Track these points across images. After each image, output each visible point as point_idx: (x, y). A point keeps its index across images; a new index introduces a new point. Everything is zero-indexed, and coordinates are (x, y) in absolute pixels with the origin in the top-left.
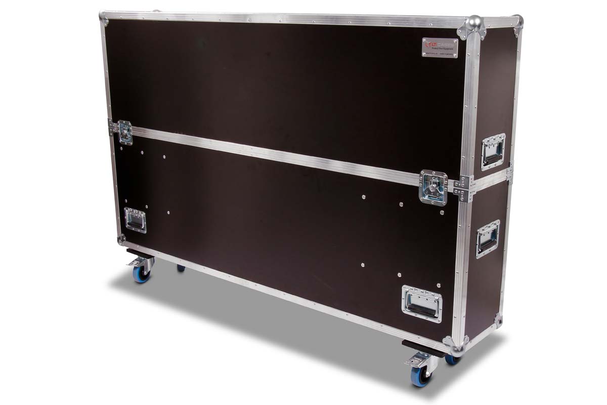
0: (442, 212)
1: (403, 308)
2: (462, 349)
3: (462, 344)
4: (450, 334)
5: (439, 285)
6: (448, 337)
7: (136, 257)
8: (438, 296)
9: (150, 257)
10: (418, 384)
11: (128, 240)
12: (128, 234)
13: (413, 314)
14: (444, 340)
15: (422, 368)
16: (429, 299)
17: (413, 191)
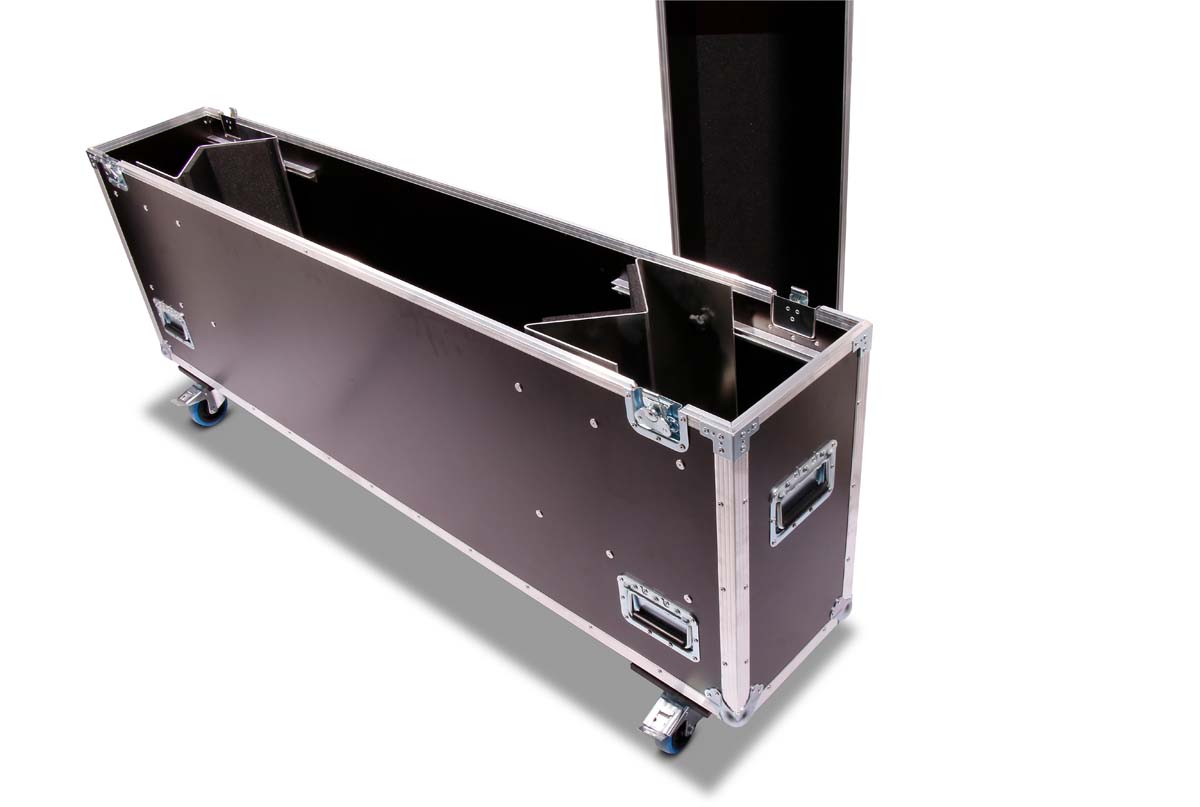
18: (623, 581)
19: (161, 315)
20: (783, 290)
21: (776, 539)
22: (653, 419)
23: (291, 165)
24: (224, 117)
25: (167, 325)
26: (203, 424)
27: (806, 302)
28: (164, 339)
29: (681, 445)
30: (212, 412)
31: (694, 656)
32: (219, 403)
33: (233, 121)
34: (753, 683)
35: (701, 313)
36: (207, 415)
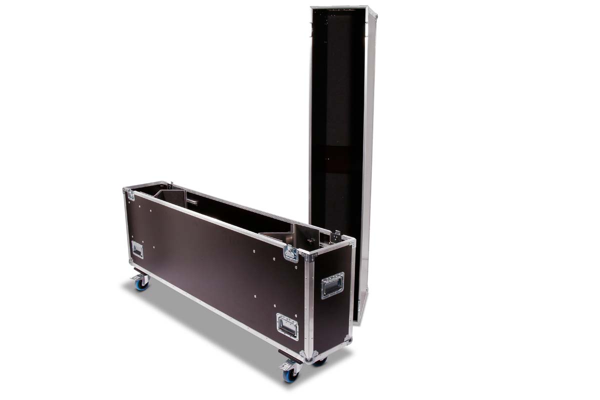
0: (296, 267)
1: (278, 328)
2: (311, 360)
3: (311, 357)
4: (303, 349)
5: (296, 316)
6: (302, 351)
7: (139, 273)
8: (296, 323)
9: (146, 275)
10: (288, 381)
11: (134, 262)
12: (134, 258)
13: (283, 333)
14: (300, 352)
15: (290, 371)
16: (292, 324)
17: (280, 251)
18: (278, 315)
19: (133, 247)
20: (333, 231)
21: (323, 298)
22: (290, 253)
23: (189, 200)
24: (168, 184)
25: (134, 252)
26: (139, 289)
27: (340, 234)
28: (131, 256)
29: (297, 261)
30: (143, 285)
31: (297, 339)
32: (146, 283)
33: (171, 185)
34: (314, 350)
35: (311, 240)
36: (141, 286)
